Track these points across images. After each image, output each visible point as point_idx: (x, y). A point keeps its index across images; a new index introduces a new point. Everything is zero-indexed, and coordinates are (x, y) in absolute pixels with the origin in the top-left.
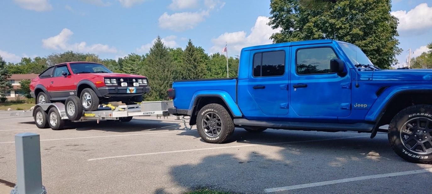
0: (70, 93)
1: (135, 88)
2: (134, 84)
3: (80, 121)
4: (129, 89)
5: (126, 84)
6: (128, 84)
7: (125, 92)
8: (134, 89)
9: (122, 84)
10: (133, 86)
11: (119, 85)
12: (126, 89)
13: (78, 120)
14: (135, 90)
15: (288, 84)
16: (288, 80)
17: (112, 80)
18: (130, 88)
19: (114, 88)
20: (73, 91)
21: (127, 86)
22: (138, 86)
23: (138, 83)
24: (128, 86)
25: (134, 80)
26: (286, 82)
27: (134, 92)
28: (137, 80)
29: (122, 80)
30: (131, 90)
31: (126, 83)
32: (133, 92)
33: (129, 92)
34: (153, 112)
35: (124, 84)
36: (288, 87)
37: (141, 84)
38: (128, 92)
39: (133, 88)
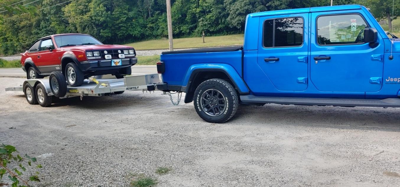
0: (56, 67)
1: (120, 60)
2: (120, 56)
3: (65, 97)
4: (114, 62)
5: (110, 57)
6: (112, 56)
7: (110, 65)
8: (119, 62)
9: (106, 57)
10: (118, 58)
11: (103, 58)
12: (111, 62)
13: (64, 96)
14: (121, 62)
15: (308, 55)
16: (308, 52)
17: (94, 52)
18: (116, 60)
19: (97, 62)
20: (58, 66)
21: (111, 58)
22: (124, 57)
23: (123, 54)
24: (113, 58)
25: (119, 51)
26: (306, 53)
27: (120, 64)
28: (122, 51)
29: (106, 52)
30: (116, 62)
31: (110, 55)
32: (118, 65)
33: (115, 65)
34: (137, 87)
35: (108, 57)
36: (307, 59)
37: (127, 56)
38: (113, 64)
39: (118, 60)
